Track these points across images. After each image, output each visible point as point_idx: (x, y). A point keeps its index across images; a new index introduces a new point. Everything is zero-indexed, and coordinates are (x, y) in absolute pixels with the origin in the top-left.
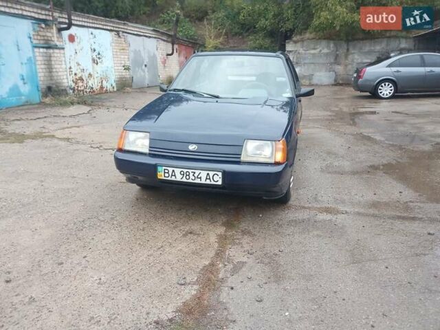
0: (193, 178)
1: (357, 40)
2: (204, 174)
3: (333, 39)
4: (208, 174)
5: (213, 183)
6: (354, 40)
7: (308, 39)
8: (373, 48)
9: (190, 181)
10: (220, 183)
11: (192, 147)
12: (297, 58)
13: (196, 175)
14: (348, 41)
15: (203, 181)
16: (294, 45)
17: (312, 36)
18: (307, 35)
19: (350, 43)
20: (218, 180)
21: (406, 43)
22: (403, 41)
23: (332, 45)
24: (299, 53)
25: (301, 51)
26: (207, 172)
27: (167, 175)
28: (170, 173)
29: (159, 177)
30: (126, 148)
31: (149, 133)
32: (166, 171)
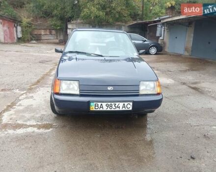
0: (115, 107)
2: (121, 105)
4: (124, 104)
5: (127, 109)
9: (113, 109)
10: (131, 109)
11: (110, 88)
13: (116, 106)
15: (121, 109)
16: (72, 25)
20: (130, 107)
21: (125, 28)
26: (123, 103)
27: (97, 107)
28: (99, 106)
29: (91, 110)
30: (62, 92)
31: (78, 82)
32: (97, 105)
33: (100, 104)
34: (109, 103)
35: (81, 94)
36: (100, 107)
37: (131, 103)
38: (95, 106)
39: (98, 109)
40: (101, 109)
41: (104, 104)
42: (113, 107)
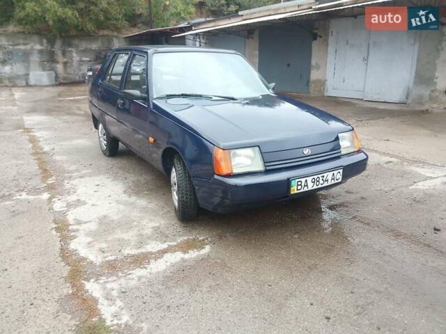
2: (330, 175)
5: (336, 181)
9: (320, 186)
11: (307, 151)
13: (324, 179)
15: (330, 183)
20: (339, 177)
26: (332, 173)
27: (299, 187)
28: (303, 185)
29: (292, 193)
30: (236, 171)
31: (258, 148)
32: (299, 183)
33: (303, 180)
34: (315, 177)
35: (268, 168)
36: (305, 186)
37: (341, 171)
38: (298, 185)
39: (302, 190)
40: (306, 189)
41: (309, 179)
42: (321, 182)
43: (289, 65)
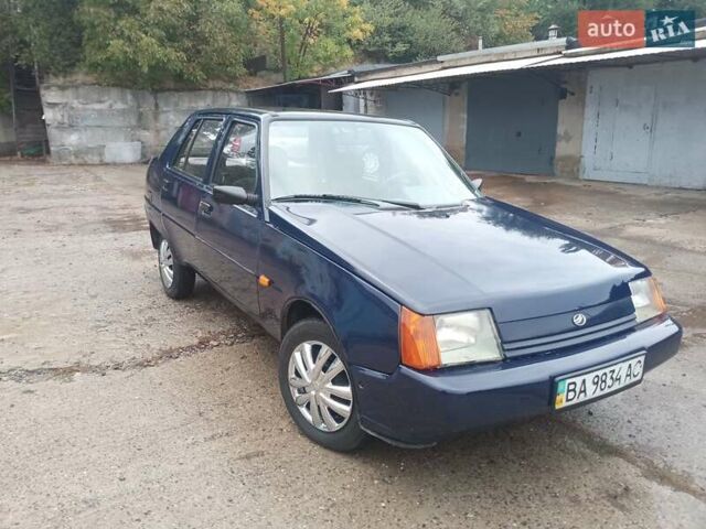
1: (169, 90)
2: (624, 369)
3: (129, 88)
4: (629, 366)
5: (632, 379)
6: (163, 90)
7: (84, 84)
8: (193, 105)
9: (606, 390)
11: (578, 320)
12: (70, 116)
13: (615, 376)
14: (155, 92)
15: (623, 383)
16: (60, 93)
17: (90, 79)
18: (80, 77)
19: (159, 95)
21: (238, 99)
22: (234, 96)
23: (129, 97)
24: (73, 108)
25: (76, 104)
26: (628, 363)
27: (571, 395)
28: (578, 390)
29: (558, 407)
30: (446, 360)
31: (488, 311)
32: (572, 387)
33: (578, 380)
34: (600, 373)
35: (509, 354)
36: (581, 392)
37: (642, 359)
38: (569, 391)
39: (575, 401)
40: (582, 398)
41: (589, 378)
42: (609, 382)
43: (519, 134)
